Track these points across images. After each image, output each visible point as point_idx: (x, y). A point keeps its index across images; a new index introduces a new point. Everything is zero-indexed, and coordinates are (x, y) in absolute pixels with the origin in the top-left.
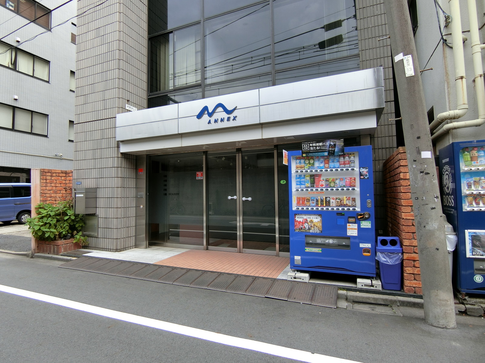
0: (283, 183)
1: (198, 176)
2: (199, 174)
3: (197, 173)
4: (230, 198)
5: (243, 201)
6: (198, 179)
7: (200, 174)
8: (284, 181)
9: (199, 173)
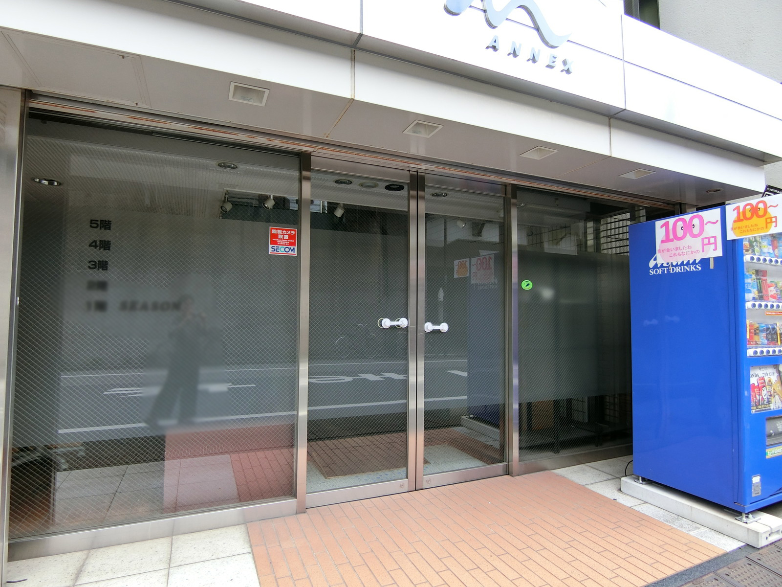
0: (527, 288)
1: (274, 243)
2: (280, 237)
3: (274, 232)
4: (387, 323)
5: (427, 334)
6: (275, 253)
7: (286, 237)
8: (529, 282)
9: (280, 232)
